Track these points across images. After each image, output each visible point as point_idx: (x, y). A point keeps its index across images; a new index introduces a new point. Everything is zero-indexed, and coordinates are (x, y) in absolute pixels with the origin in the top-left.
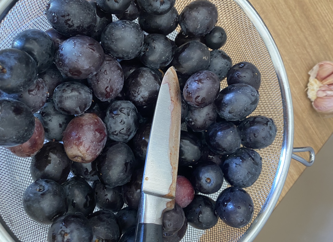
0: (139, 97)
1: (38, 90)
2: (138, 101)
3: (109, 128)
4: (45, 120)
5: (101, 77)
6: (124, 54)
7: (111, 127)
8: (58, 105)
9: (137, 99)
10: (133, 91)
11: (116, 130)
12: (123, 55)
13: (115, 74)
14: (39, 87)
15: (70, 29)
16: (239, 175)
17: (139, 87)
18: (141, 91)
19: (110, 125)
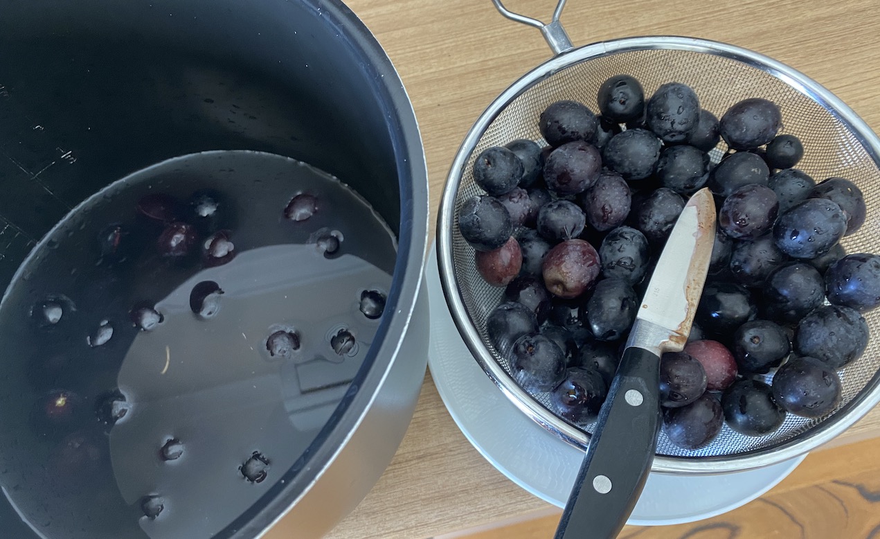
0: (651, 223)
1: (520, 198)
2: (650, 231)
3: (603, 258)
4: (524, 247)
5: (597, 193)
6: (631, 167)
7: (606, 258)
8: (541, 223)
9: (648, 228)
10: (643, 216)
11: (613, 259)
12: (630, 169)
13: (616, 190)
14: (521, 196)
15: (563, 136)
16: (814, 337)
17: (651, 210)
18: (653, 215)
19: (605, 254)
